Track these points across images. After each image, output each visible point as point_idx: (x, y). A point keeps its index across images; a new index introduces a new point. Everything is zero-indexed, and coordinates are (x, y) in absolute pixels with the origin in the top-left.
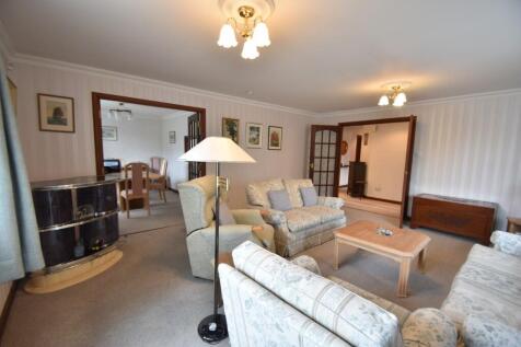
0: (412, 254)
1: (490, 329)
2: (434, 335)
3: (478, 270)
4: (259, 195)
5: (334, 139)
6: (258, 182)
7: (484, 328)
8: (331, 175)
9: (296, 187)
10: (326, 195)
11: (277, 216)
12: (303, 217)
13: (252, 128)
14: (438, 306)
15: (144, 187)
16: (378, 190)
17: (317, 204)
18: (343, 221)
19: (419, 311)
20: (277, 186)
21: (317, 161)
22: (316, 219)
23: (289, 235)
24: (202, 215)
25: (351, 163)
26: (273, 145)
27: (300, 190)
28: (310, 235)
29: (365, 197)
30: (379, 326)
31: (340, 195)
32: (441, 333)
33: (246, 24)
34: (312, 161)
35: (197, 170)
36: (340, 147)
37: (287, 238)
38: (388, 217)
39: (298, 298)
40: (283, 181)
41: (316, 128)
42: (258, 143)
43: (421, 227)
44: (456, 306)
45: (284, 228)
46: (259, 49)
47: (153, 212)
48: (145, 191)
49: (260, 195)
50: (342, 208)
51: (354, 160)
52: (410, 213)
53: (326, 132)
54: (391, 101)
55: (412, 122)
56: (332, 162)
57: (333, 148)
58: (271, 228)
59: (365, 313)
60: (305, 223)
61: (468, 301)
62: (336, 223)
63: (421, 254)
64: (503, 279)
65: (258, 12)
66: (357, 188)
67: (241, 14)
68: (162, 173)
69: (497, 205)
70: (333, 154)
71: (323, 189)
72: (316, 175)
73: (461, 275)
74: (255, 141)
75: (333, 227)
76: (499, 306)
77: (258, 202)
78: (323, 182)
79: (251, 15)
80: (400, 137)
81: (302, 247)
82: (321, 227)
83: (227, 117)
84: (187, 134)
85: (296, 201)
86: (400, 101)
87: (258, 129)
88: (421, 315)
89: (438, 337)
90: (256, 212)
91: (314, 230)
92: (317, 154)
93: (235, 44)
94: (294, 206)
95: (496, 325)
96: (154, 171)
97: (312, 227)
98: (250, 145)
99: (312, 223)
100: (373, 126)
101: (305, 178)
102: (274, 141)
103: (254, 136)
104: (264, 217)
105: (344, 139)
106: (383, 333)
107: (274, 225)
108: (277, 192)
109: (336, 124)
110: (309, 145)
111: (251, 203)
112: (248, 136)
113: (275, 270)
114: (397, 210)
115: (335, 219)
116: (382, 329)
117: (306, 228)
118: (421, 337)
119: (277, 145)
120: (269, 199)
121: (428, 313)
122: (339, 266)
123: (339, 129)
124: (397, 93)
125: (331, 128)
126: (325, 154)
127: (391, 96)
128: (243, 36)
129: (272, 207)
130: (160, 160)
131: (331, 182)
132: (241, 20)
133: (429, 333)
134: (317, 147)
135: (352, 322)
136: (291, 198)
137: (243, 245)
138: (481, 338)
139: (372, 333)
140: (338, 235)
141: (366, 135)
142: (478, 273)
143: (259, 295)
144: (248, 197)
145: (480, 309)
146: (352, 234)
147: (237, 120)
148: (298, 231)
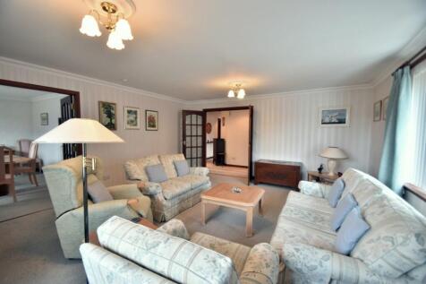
0: (254, 204)
1: (297, 250)
2: (264, 263)
3: (292, 208)
4: (137, 170)
5: (200, 122)
6: (136, 159)
7: (294, 251)
8: (200, 150)
9: (171, 161)
10: (197, 166)
11: (153, 187)
12: (176, 186)
13: (129, 112)
14: (268, 240)
15: (7, 172)
16: (234, 159)
17: (189, 173)
18: (209, 185)
19: (256, 246)
20: (154, 161)
21: (188, 139)
22: (187, 186)
23: (165, 202)
24: (73, 195)
25: (214, 139)
26: (150, 126)
27: (174, 163)
28: (183, 200)
29: (226, 165)
30: (218, 270)
31: (207, 165)
32: (268, 261)
33: (110, 18)
34: (184, 139)
35: (71, 151)
36: (205, 128)
37: (163, 206)
38: (240, 178)
39: (156, 262)
40: (159, 157)
41: (186, 113)
42: (136, 125)
43: (261, 183)
44: (279, 238)
45: (160, 197)
46: (124, 42)
47: (19, 198)
48: (8, 176)
49: (139, 171)
50: (208, 175)
51: (217, 137)
52: (253, 174)
53: (194, 116)
54: (236, 95)
55: (251, 109)
56: (200, 139)
57: (200, 129)
58: (148, 199)
59: (209, 262)
60: (178, 190)
61: (286, 232)
62: (204, 187)
63: (260, 202)
64: (305, 212)
65: (120, 10)
66: (220, 159)
67: (104, 8)
68: (32, 155)
69: (301, 163)
70: (200, 133)
71: (194, 161)
72: (188, 150)
73: (282, 214)
74: (133, 123)
75: (201, 191)
76: (303, 232)
77: (136, 176)
78: (194, 155)
79: (114, 11)
80: (243, 120)
81: (177, 211)
82: (192, 193)
83: (104, 100)
84: (60, 116)
85: (171, 172)
86: (241, 95)
87: (136, 113)
88: (256, 250)
89: (267, 264)
90: (134, 186)
91: (186, 196)
92: (188, 133)
93: (99, 34)
94: (168, 177)
95: (301, 246)
96: (23, 154)
97: (184, 193)
98: (129, 127)
99: (183, 190)
100: (227, 112)
101: (179, 153)
102: (151, 123)
103: (132, 118)
104: (141, 190)
105: (208, 121)
106: (221, 276)
107: (151, 196)
108: (154, 166)
109: (201, 110)
110: (181, 126)
111: (129, 178)
112: (126, 119)
113: (137, 240)
114: (245, 172)
115: (202, 185)
116: (220, 273)
117: (180, 195)
118: (255, 267)
119: (154, 126)
120: (147, 173)
121: (261, 248)
122: (206, 222)
123: (203, 114)
124: (239, 89)
125: (197, 113)
126: (194, 134)
127: (236, 90)
128: (107, 29)
129: (150, 180)
130: (30, 142)
131: (200, 155)
132: (104, 14)
133: (261, 263)
134: (188, 128)
135: (199, 273)
136: (166, 171)
137: (110, 220)
138: (293, 258)
139: (212, 278)
140: (204, 197)
141: (224, 118)
142: (292, 211)
143: (119, 268)
144: (127, 173)
145: (293, 236)
146: (213, 195)
147: (114, 104)
148: (173, 198)
